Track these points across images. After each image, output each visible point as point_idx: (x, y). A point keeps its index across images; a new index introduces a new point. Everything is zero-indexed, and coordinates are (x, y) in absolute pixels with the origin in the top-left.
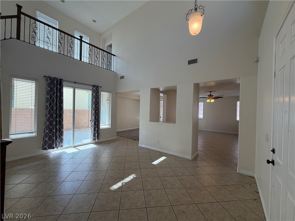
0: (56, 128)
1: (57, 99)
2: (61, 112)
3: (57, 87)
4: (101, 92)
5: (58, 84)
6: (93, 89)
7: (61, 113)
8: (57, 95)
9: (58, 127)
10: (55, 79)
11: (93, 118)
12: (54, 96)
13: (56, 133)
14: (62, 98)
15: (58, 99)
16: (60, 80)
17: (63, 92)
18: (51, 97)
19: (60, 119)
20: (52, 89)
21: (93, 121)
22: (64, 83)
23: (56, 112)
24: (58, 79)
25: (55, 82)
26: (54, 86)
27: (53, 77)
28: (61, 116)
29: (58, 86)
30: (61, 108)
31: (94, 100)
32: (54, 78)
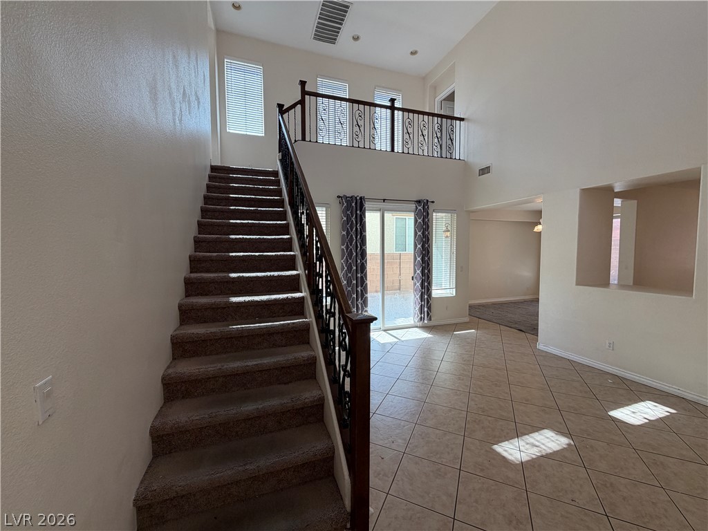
0: (357, 291)
1: (356, 238)
2: (364, 261)
3: (356, 214)
4: (434, 214)
5: (358, 208)
6: (417, 208)
7: (363, 263)
8: (356, 229)
9: (359, 289)
10: (354, 198)
11: (419, 272)
12: (352, 231)
13: (357, 300)
14: (364, 234)
15: (359, 237)
16: (361, 198)
17: (365, 222)
18: (348, 233)
19: (362, 275)
20: (349, 219)
21: (419, 278)
22: (367, 205)
23: (357, 261)
24: (358, 198)
25: (353, 204)
26: (351, 213)
27: (350, 195)
28: (363, 268)
29: (358, 212)
30: (363, 254)
31: (419, 233)
32: (352, 197)
